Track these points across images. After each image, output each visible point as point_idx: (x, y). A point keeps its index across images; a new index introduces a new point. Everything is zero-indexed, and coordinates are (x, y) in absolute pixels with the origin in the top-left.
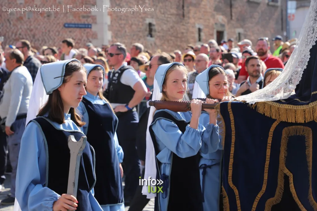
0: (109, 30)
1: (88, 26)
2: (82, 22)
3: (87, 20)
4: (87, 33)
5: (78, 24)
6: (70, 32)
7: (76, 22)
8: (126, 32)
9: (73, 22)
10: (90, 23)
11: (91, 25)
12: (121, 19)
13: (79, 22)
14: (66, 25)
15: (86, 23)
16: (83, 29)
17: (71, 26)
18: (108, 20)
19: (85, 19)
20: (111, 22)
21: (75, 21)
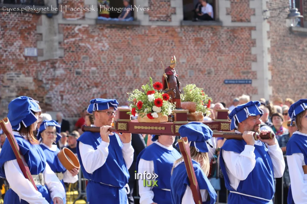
0: (270, 85)
1: (248, 82)
2: (243, 78)
3: (247, 76)
4: (247, 88)
5: (238, 80)
6: (230, 88)
7: (236, 79)
8: (288, 86)
9: (233, 78)
10: (251, 78)
11: (251, 80)
12: (282, 74)
13: (240, 78)
14: (226, 82)
15: (246, 78)
16: (243, 85)
17: (230, 82)
18: (269, 75)
19: (245, 75)
20: (272, 76)
21: (236, 77)
